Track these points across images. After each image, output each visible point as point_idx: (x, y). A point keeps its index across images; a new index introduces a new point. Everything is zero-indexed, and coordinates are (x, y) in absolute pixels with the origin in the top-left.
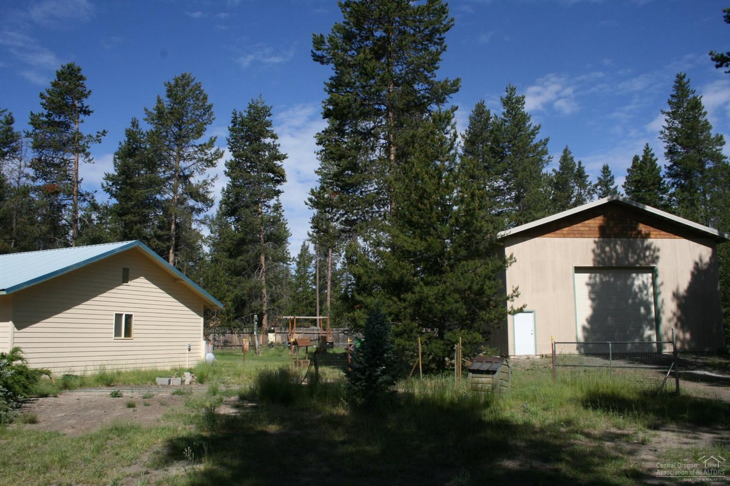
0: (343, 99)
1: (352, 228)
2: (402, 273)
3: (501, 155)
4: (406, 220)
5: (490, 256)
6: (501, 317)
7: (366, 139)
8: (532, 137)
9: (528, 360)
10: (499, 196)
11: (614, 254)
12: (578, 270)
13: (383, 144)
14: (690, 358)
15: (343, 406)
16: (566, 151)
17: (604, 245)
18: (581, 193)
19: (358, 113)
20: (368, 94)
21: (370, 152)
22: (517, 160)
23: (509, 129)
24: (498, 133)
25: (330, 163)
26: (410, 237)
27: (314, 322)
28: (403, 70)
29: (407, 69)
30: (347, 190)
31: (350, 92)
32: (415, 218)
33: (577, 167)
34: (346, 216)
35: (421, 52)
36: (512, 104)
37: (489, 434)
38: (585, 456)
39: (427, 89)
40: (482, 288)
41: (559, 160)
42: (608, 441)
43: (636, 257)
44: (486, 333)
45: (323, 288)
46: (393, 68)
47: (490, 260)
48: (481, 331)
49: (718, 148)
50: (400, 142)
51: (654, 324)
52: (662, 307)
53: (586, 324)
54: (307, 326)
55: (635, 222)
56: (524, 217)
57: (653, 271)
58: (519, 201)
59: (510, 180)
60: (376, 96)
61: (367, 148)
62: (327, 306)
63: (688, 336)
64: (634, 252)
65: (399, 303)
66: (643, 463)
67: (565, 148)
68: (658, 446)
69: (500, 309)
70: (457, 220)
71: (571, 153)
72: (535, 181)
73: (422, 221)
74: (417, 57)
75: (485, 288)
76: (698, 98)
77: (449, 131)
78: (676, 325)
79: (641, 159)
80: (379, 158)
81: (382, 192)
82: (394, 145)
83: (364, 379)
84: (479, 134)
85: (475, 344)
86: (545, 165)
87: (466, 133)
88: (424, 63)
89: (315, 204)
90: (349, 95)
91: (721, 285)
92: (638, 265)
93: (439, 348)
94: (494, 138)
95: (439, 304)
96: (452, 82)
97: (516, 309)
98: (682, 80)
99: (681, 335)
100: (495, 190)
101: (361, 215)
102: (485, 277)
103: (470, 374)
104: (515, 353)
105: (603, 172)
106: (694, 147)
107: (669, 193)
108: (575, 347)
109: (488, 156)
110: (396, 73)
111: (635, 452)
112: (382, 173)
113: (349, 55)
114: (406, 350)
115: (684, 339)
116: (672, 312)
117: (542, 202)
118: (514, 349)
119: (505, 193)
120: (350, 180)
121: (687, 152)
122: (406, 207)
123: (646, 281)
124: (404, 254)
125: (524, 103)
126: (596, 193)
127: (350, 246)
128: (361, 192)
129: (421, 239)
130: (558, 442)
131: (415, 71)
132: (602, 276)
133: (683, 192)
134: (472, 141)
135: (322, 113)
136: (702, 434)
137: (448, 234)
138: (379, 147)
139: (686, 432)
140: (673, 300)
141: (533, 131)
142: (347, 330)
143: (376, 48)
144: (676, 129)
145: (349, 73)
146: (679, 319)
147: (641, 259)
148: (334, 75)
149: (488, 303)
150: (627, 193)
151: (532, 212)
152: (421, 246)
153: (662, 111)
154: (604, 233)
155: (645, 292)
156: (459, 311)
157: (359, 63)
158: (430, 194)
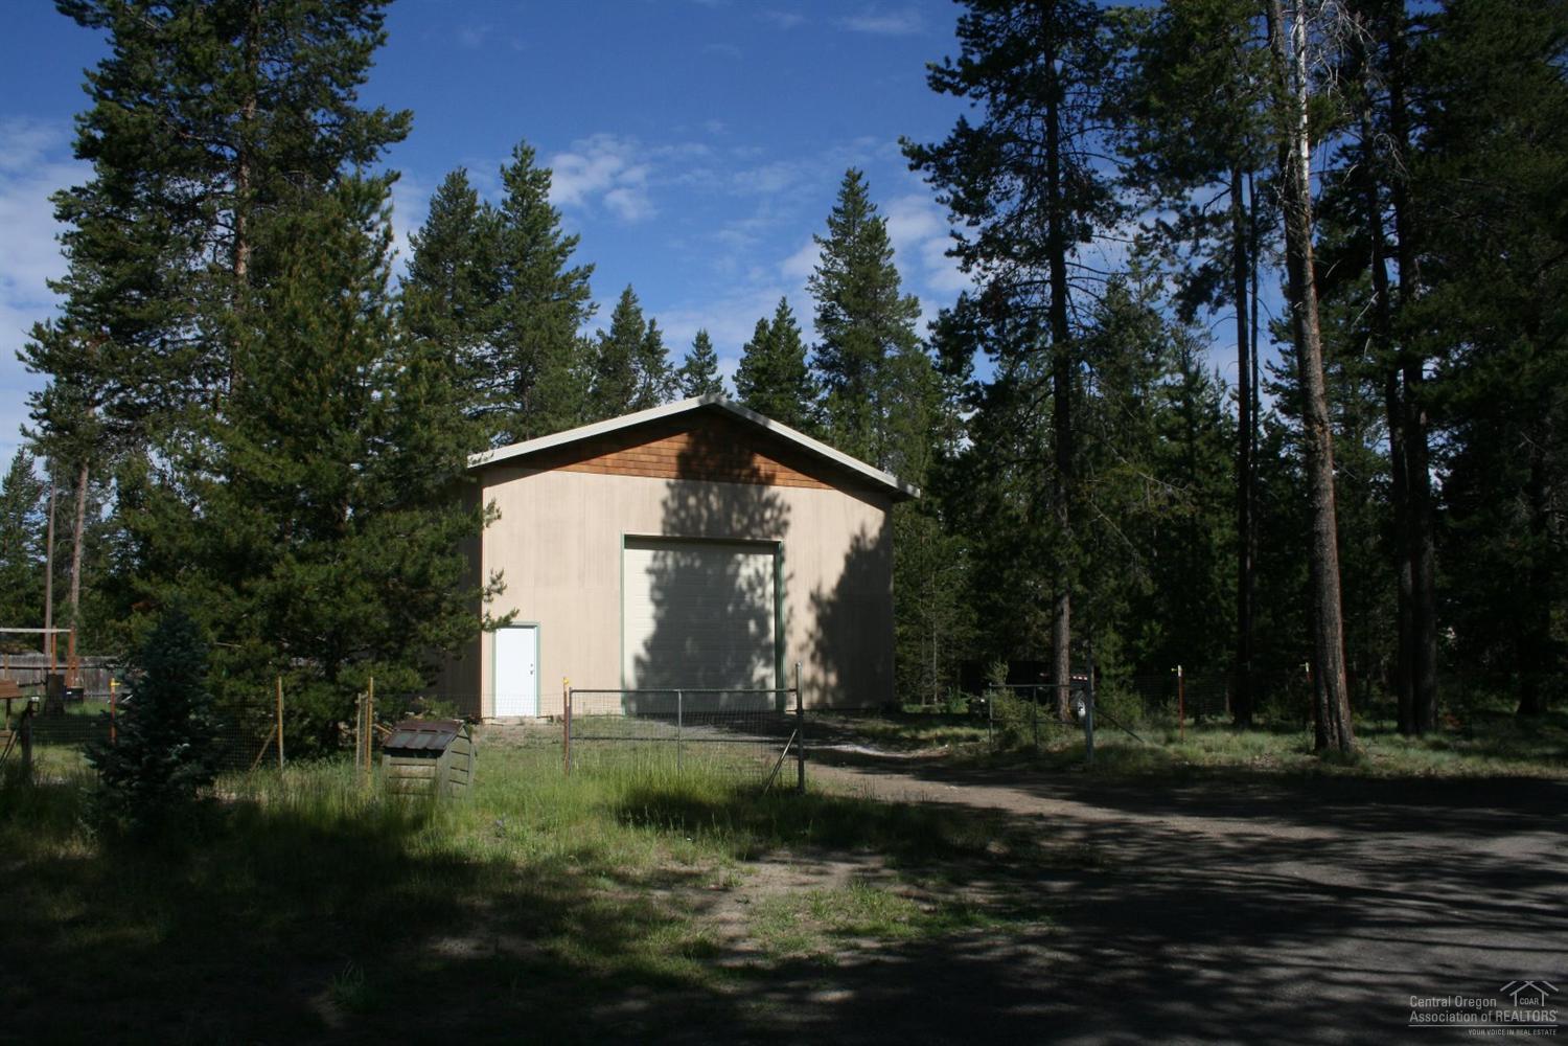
0: (130, 120)
1: (134, 422)
2: (248, 531)
3: (493, 290)
4: (263, 413)
5: (447, 504)
6: (464, 635)
7: (181, 222)
8: (559, 258)
9: (522, 727)
10: (480, 377)
11: (704, 513)
12: (632, 542)
13: (223, 236)
14: (833, 722)
15: (82, 837)
16: (627, 294)
17: (685, 492)
18: (650, 384)
19: (165, 157)
20: (193, 115)
21: (191, 251)
22: (525, 303)
23: (514, 236)
24: (488, 242)
25: (94, 267)
26: (269, 452)
27: (38, 643)
28: (282, 72)
29: (292, 73)
30: (129, 335)
31: (149, 105)
32: (285, 411)
33: (647, 331)
34: (121, 395)
35: (328, 38)
36: (525, 183)
37: (416, 885)
38: (612, 920)
39: (334, 124)
40: (424, 571)
41: (612, 312)
42: (659, 888)
43: (745, 521)
44: (430, 668)
45: (63, 561)
46: (260, 66)
47: (445, 511)
48: (420, 665)
49: (909, 320)
50: (264, 236)
51: (773, 653)
52: (789, 622)
53: (642, 652)
54: (16, 650)
55: (748, 452)
56: (530, 425)
57: (775, 549)
58: (523, 392)
59: (507, 345)
60: (215, 123)
61: (183, 242)
62: (70, 603)
63: (833, 679)
64: (743, 511)
65: (236, 600)
66: (721, 927)
67: (625, 289)
68: (752, 893)
69: (462, 619)
70: (377, 421)
71: (635, 301)
72: (559, 352)
73: (300, 418)
74: (316, 47)
75: (431, 571)
76: (881, 220)
77: (377, 224)
78: (813, 657)
79: (771, 327)
80: (209, 267)
81: (213, 346)
82: (248, 243)
83: (137, 773)
84: (448, 240)
85: (404, 692)
86: (581, 320)
87: (421, 236)
88: (333, 65)
89: (44, 361)
90: (144, 112)
91: (896, 582)
92: (748, 538)
93: (324, 701)
94: (480, 252)
95: (329, 604)
96: (392, 116)
97: (496, 620)
98: (855, 181)
99: (821, 678)
100: (473, 364)
101: (160, 395)
102: (432, 550)
103: (388, 759)
104: (494, 712)
105: (697, 346)
106: (867, 316)
107: (819, 398)
108: (619, 700)
109: (464, 289)
110: (264, 76)
111: (709, 907)
112: (215, 303)
113: (153, 16)
114: (251, 706)
115: (826, 684)
116: (806, 631)
117: (569, 398)
118: (494, 703)
119: (494, 373)
120: (135, 311)
121: (855, 323)
122: (264, 386)
123: (761, 570)
124: (254, 491)
125: (549, 186)
126: (681, 387)
127: (128, 465)
128: (163, 343)
129: (296, 460)
130: (558, 896)
131: (310, 81)
132: (679, 555)
133: (841, 398)
134: (432, 253)
135: (73, 145)
136: (834, 864)
137: (356, 451)
138: (214, 244)
139: (807, 863)
140: (809, 609)
141: (563, 245)
142: (113, 661)
143: (221, 11)
144: (838, 275)
145: (149, 59)
146: (819, 645)
147: (755, 526)
148: (111, 56)
149: (437, 604)
150: (741, 392)
151: (548, 416)
152: (294, 473)
153: (815, 237)
154: (689, 470)
155: (759, 591)
156: (373, 621)
157: (177, 39)
158: (322, 359)
